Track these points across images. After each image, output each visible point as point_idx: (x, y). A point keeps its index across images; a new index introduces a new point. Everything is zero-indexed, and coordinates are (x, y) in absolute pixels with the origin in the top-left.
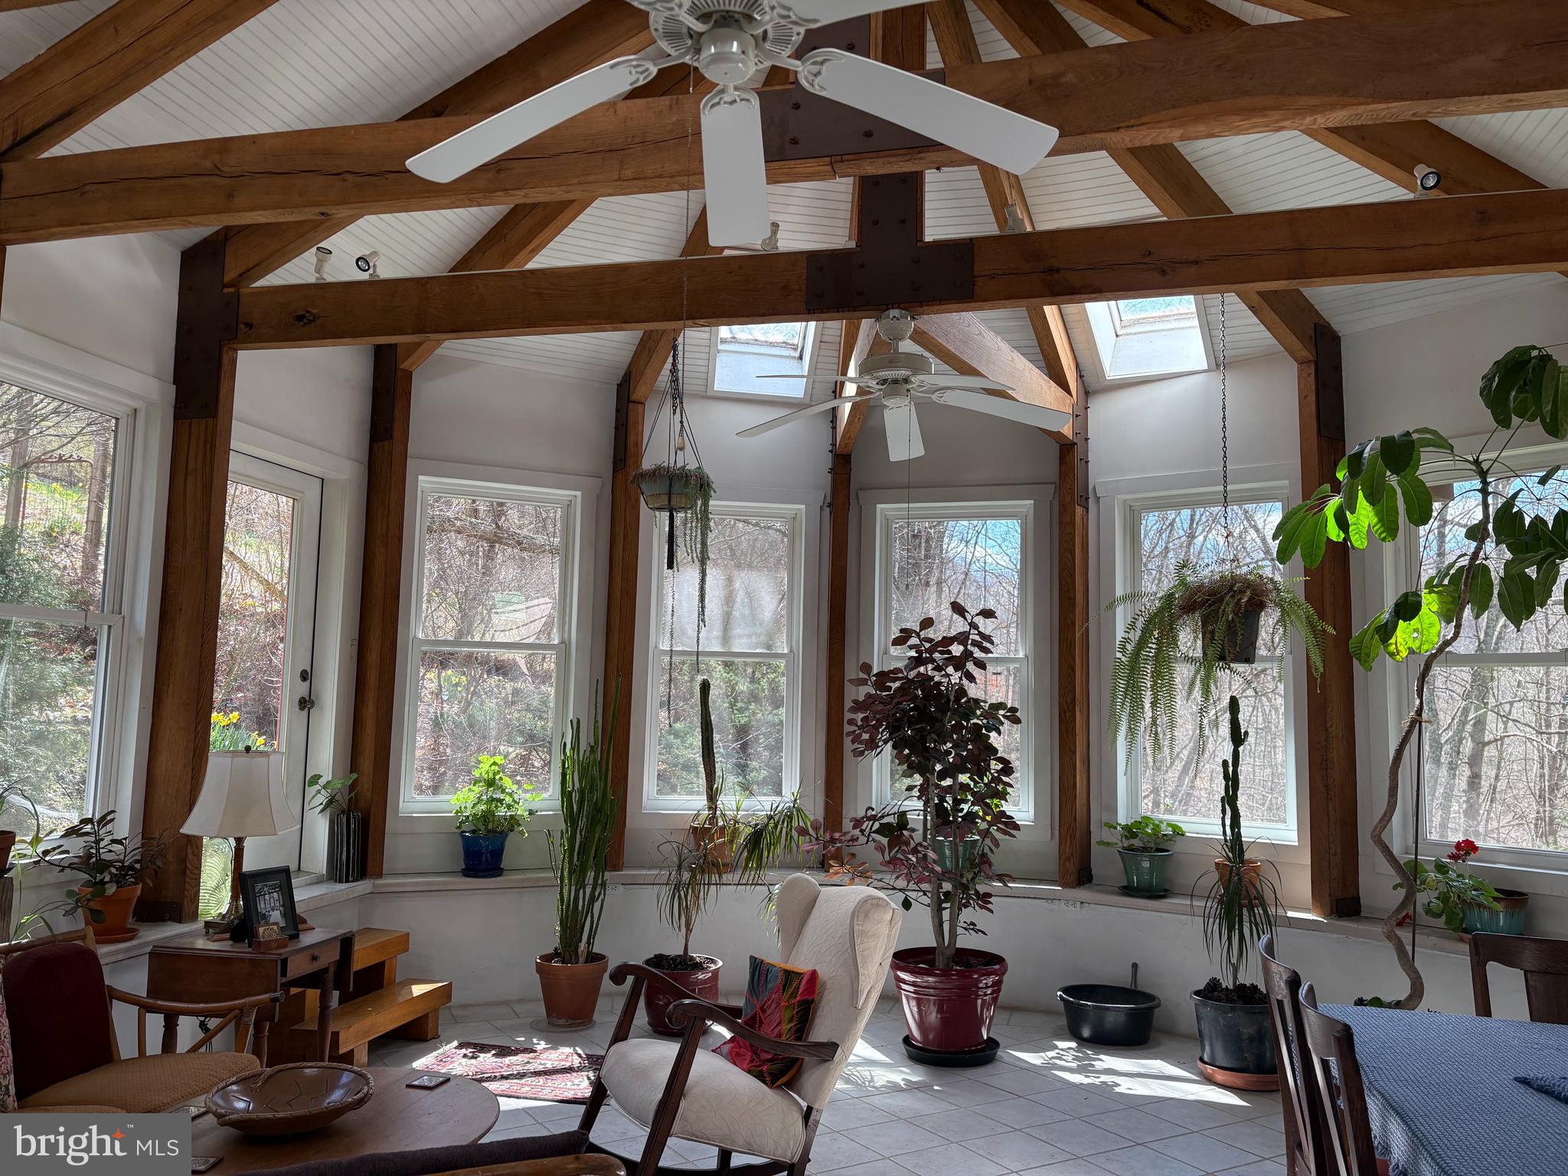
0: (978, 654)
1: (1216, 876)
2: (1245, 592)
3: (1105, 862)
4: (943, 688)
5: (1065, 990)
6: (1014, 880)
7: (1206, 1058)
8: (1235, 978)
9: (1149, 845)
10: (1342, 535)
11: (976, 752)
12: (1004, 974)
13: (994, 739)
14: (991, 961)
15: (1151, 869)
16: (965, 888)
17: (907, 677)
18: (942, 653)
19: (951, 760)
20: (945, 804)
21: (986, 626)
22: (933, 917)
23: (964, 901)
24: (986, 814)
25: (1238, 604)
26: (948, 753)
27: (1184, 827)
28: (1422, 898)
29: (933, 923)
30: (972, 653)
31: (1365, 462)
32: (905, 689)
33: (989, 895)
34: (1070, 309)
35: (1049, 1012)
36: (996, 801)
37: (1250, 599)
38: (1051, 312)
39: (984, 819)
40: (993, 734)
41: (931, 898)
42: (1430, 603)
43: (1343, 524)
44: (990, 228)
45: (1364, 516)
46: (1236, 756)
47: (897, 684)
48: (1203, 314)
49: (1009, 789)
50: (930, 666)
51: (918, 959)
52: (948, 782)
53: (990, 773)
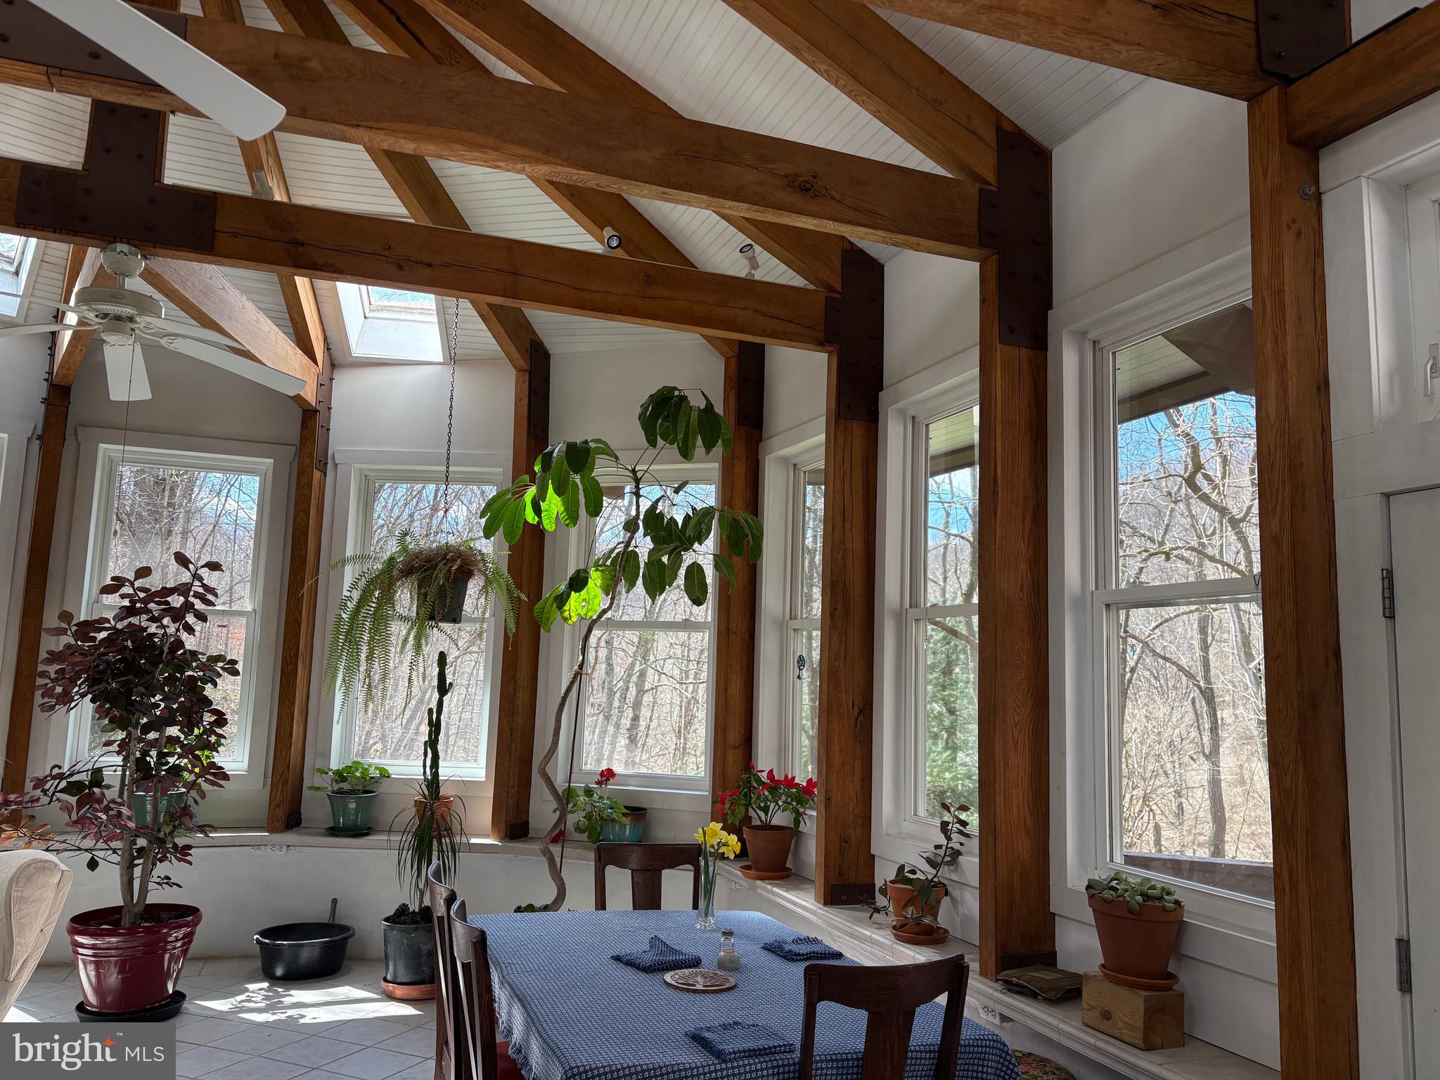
0: (199, 605)
1: (414, 810)
2: (456, 561)
3: (315, 807)
4: (156, 640)
5: (264, 934)
6: (215, 829)
7: (389, 977)
8: (421, 901)
9: (357, 788)
10: (537, 519)
11: (188, 705)
12: (197, 924)
13: (209, 690)
14: (185, 914)
15: (357, 810)
16: (162, 842)
17: (114, 628)
18: (158, 603)
19: (158, 713)
20: (148, 759)
21: (210, 578)
22: (121, 875)
23: (159, 856)
24: (194, 766)
25: (449, 571)
26: (156, 706)
27: (391, 770)
28: (572, 819)
29: (122, 881)
30: (193, 604)
31: (554, 460)
32: (113, 640)
33: (189, 847)
34: (322, 284)
35: (245, 956)
36: (207, 753)
37: (460, 567)
38: (302, 283)
39: (191, 772)
40: (209, 687)
41: (122, 856)
42: (596, 580)
43: (537, 510)
44: (245, 189)
45: (553, 504)
46: (440, 704)
47: (103, 635)
48: (442, 312)
49: (223, 741)
50: (144, 617)
51: (100, 921)
52: (152, 735)
53: (203, 725)
